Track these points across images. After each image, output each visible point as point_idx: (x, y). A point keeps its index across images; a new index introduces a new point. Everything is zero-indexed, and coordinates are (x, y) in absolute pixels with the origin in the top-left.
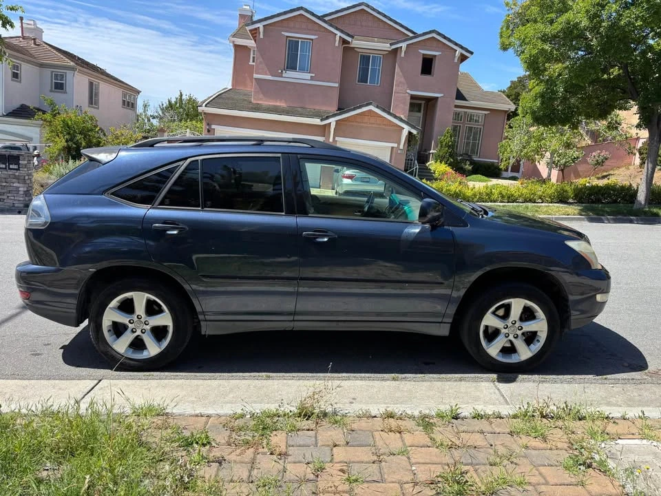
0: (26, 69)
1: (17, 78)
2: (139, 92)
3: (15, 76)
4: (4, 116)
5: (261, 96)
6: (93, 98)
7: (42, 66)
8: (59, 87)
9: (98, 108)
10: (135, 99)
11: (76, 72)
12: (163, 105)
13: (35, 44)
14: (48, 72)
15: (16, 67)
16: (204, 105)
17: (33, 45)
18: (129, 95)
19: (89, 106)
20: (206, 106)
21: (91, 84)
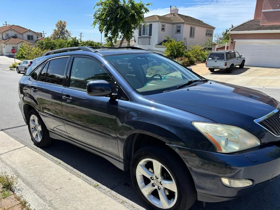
0: (167, 26)
1: (164, 30)
2: (214, 28)
3: (163, 29)
4: (158, 45)
5: (266, 21)
6: (192, 34)
7: (173, 24)
8: (179, 31)
9: (194, 38)
10: (212, 32)
11: (185, 24)
12: (223, 32)
13: (174, 16)
14: (175, 25)
15: (163, 26)
16: (230, 30)
17: (173, 16)
18: (210, 30)
19: (190, 37)
20: (231, 31)
21: (191, 28)
